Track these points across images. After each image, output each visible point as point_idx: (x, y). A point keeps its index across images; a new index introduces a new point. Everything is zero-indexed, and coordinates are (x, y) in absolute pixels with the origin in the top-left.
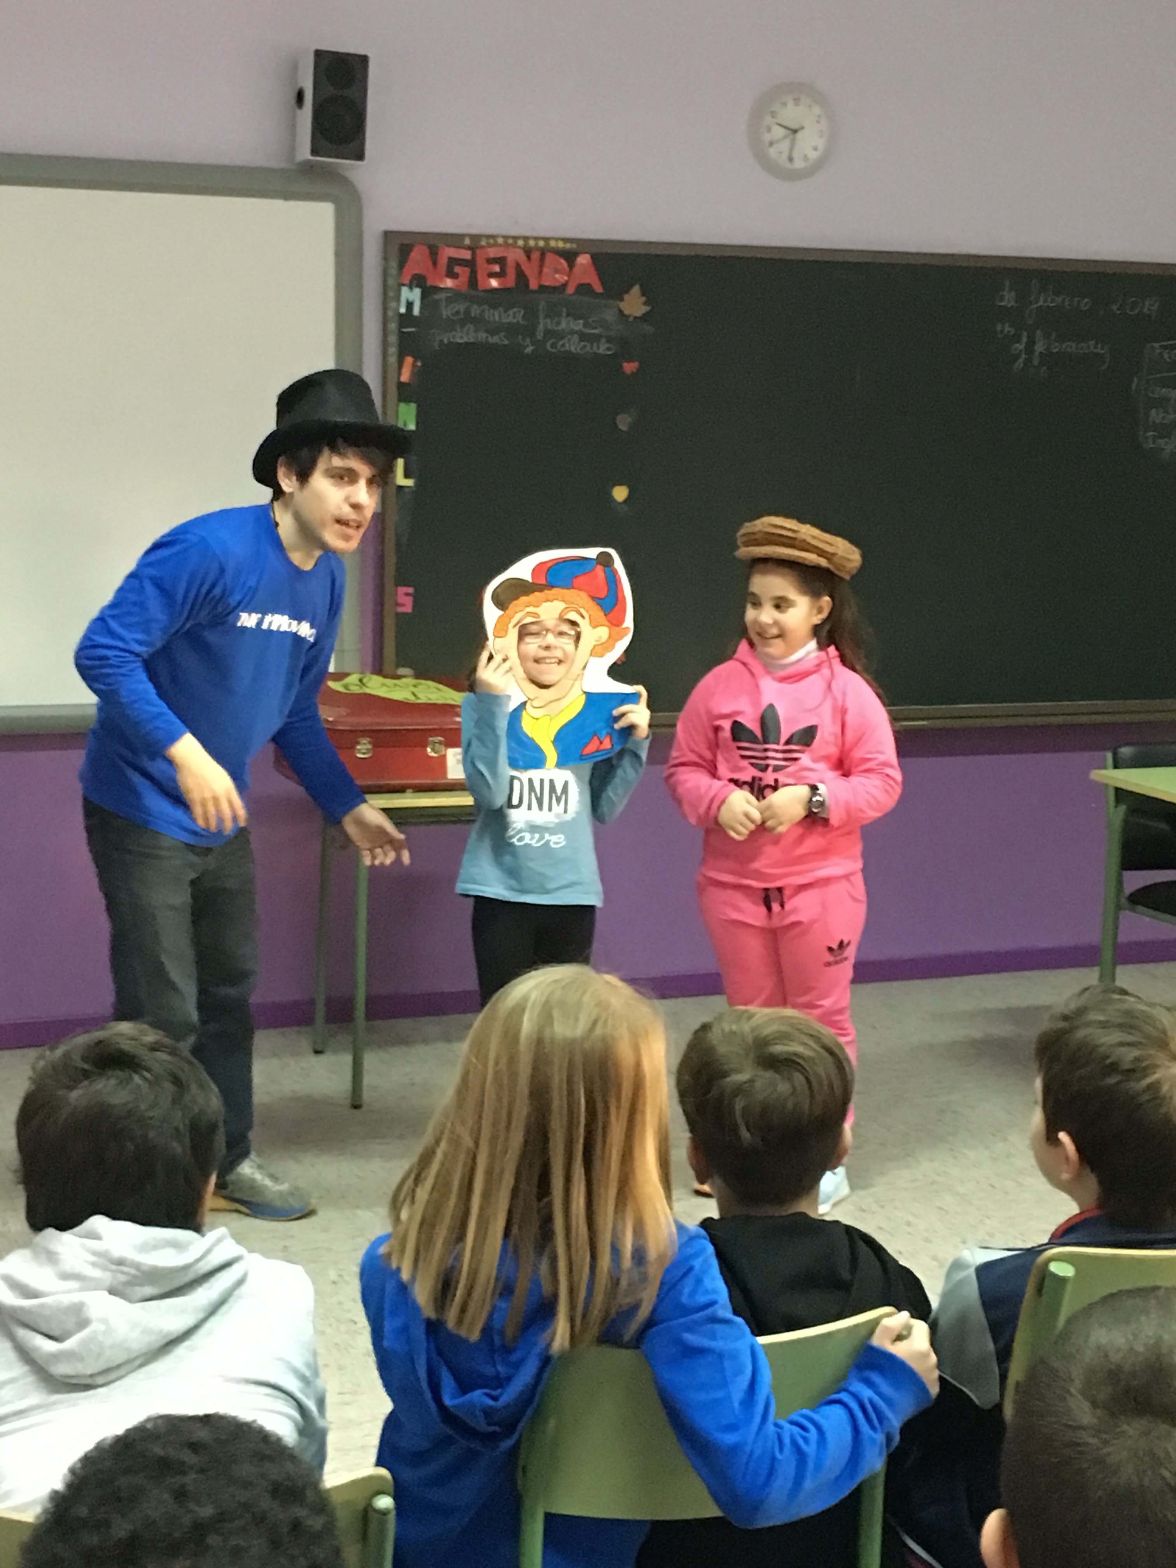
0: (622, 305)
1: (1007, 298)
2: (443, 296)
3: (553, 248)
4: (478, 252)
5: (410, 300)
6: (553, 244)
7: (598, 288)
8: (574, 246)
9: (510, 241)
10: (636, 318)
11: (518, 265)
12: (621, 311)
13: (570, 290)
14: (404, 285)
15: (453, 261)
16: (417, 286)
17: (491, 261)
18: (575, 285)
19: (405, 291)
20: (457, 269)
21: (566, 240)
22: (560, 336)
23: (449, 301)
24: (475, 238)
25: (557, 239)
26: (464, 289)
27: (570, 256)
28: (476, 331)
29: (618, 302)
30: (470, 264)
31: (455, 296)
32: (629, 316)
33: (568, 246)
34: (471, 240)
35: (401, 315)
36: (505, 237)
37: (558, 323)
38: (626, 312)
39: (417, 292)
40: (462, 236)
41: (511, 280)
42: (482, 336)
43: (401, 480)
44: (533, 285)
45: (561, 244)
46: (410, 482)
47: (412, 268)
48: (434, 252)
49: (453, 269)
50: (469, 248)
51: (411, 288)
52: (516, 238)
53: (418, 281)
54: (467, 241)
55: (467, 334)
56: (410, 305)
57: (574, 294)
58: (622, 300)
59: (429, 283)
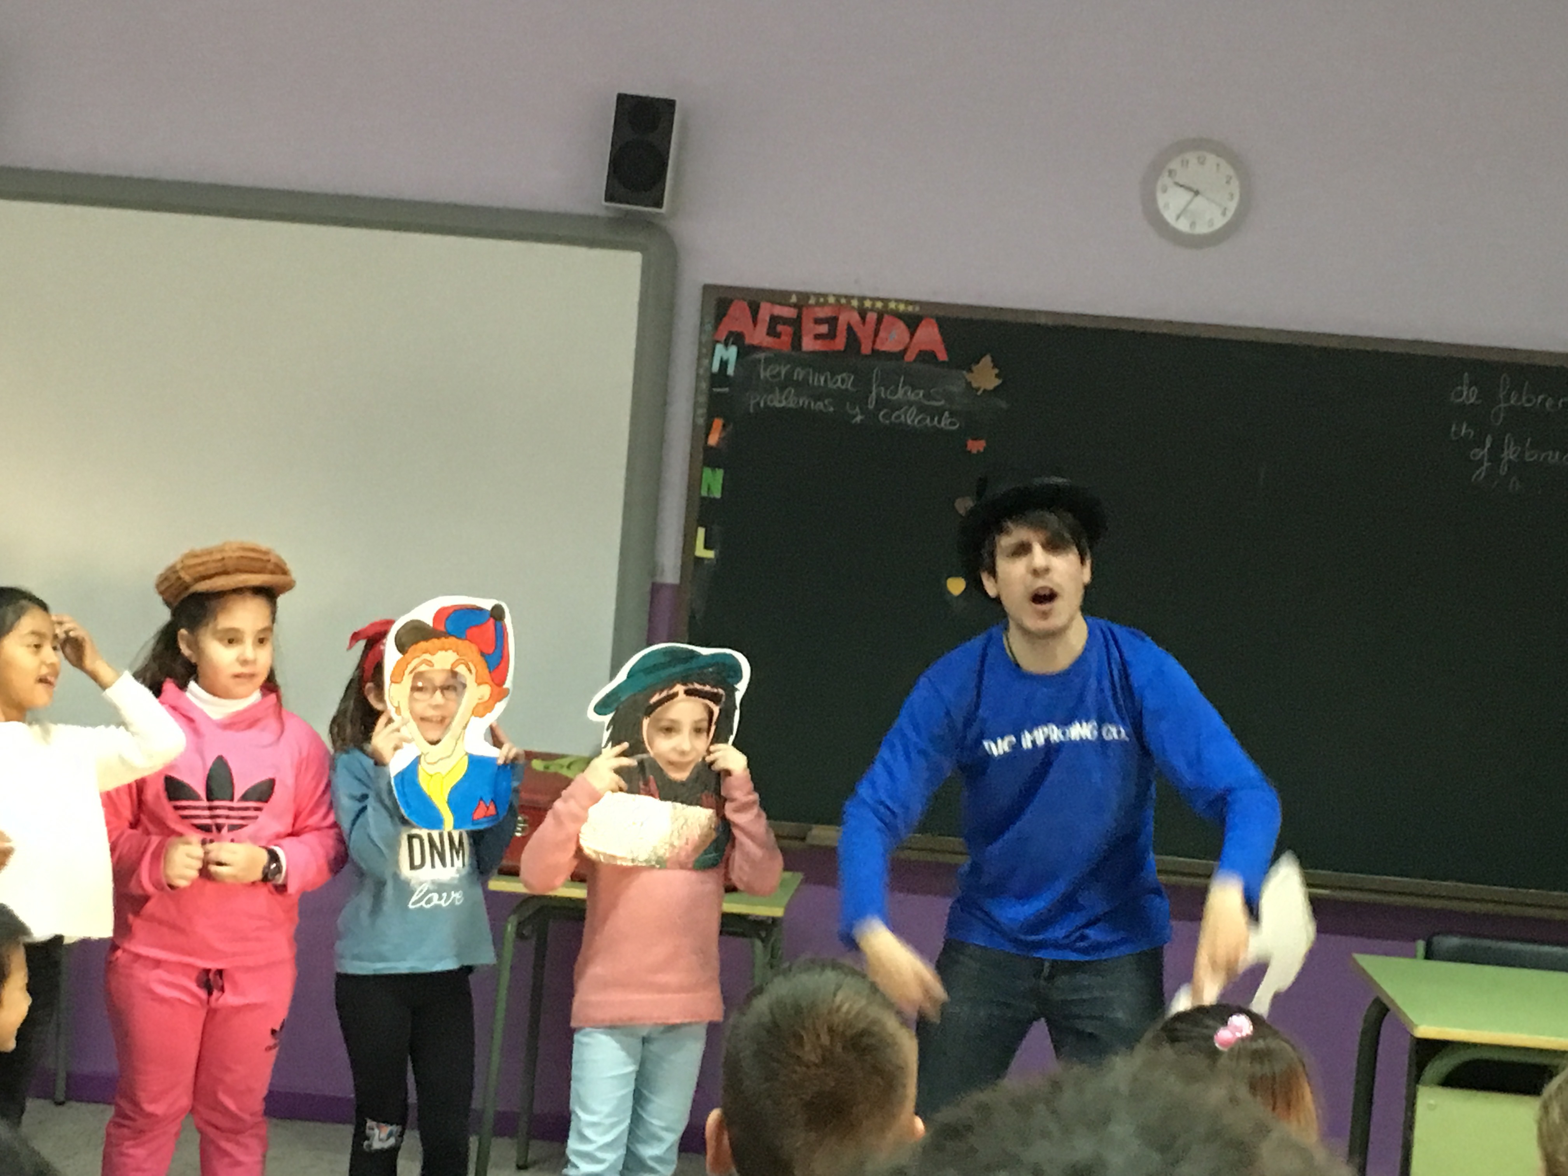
0: (969, 377)
1: (1465, 394)
2: (762, 356)
3: (892, 310)
4: (805, 311)
5: (725, 358)
6: (892, 305)
7: (943, 356)
8: (917, 309)
9: (843, 301)
10: (985, 391)
11: (850, 329)
12: (969, 384)
13: (910, 356)
14: (718, 342)
15: (775, 320)
16: (733, 343)
17: (818, 321)
18: (916, 351)
19: (719, 348)
20: (780, 328)
21: (908, 303)
22: (895, 407)
23: (768, 361)
24: (804, 296)
25: (898, 301)
26: (787, 349)
27: (912, 322)
28: (798, 395)
29: (964, 372)
30: (796, 323)
31: (777, 358)
32: (977, 390)
33: (910, 308)
34: (798, 299)
35: (713, 375)
36: (838, 297)
37: (895, 392)
38: (975, 385)
39: (733, 351)
40: (788, 294)
41: (840, 343)
42: (803, 401)
43: (701, 551)
44: (866, 349)
45: (902, 307)
46: (710, 554)
47: (728, 325)
48: (755, 309)
49: (775, 328)
50: (795, 306)
51: (726, 345)
52: (849, 298)
53: (736, 338)
54: (794, 299)
55: (786, 398)
56: (724, 364)
57: (915, 361)
58: (970, 370)
59: (748, 341)
